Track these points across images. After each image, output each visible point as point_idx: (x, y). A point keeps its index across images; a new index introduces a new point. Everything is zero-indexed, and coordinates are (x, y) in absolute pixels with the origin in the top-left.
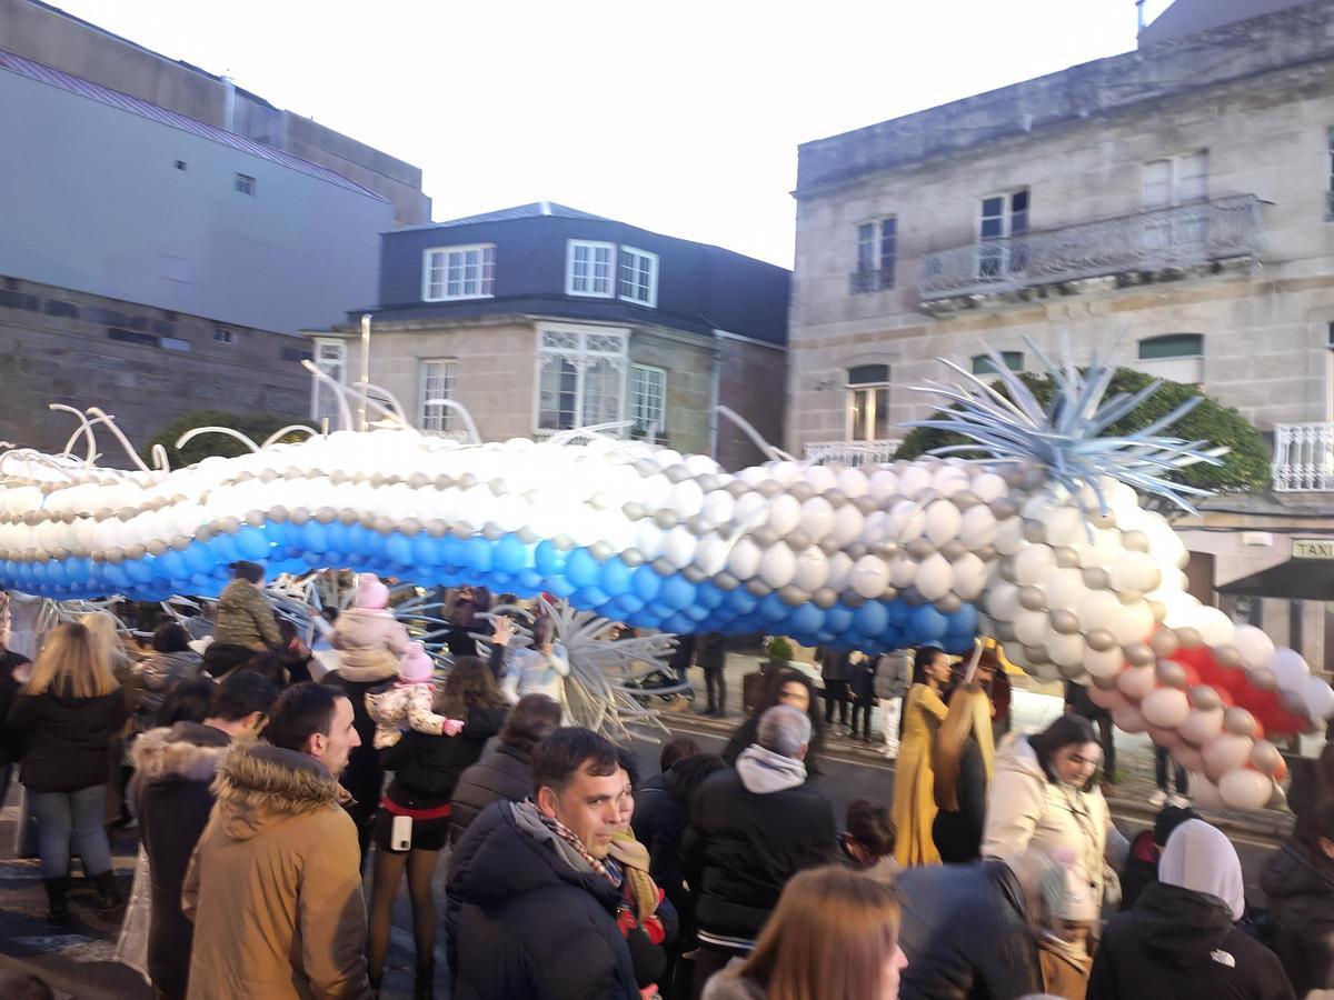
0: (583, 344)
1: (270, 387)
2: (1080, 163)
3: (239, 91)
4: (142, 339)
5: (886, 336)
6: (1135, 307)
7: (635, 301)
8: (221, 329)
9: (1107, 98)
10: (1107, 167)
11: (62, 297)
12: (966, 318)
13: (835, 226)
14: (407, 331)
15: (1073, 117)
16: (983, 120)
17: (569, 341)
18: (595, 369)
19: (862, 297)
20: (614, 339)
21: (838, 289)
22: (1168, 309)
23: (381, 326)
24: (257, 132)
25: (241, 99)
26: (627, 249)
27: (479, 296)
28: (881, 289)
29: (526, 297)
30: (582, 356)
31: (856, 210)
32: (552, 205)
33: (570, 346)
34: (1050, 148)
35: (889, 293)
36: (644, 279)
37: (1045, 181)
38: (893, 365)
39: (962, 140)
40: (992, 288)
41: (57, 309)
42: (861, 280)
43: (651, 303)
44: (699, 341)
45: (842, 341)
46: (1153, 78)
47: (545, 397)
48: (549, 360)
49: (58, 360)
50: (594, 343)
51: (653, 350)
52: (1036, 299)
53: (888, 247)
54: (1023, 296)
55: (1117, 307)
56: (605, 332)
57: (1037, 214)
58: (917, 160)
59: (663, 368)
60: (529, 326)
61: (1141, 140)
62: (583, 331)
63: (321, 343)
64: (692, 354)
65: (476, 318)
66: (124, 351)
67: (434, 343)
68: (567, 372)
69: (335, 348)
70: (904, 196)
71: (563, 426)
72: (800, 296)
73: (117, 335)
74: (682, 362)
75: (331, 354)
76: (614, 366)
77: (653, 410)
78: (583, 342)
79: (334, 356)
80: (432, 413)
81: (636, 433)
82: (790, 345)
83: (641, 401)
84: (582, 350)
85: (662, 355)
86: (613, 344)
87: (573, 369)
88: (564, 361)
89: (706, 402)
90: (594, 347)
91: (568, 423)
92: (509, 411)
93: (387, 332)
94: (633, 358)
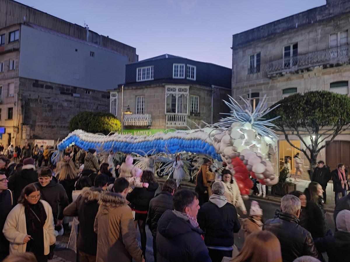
1: (99, 105)
2: (312, 35)
3: (89, 31)
4: (69, 94)
5: (257, 85)
6: (329, 74)
7: (190, 78)
8: (88, 91)
9: (318, 18)
10: (319, 36)
11: (49, 84)
12: (280, 79)
13: (243, 56)
14: (132, 89)
15: (309, 23)
16: (284, 25)
17: (174, 90)
18: (181, 96)
19: (251, 75)
21: (245, 73)
22: (338, 74)
23: (126, 88)
24: (95, 41)
25: (90, 33)
26: (188, 65)
27: (150, 79)
28: (256, 72)
29: (162, 79)
30: (177, 94)
31: (250, 52)
32: (168, 55)
33: (174, 91)
34: (303, 32)
35: (259, 73)
36: (193, 73)
37: (302, 40)
38: (260, 93)
39: (278, 31)
40: (288, 70)
41: (48, 87)
42: (251, 70)
43: (195, 79)
44: (208, 88)
45: (246, 87)
46: (331, 11)
47: (168, 105)
48: (169, 95)
49: (49, 100)
50: (180, 90)
51: (196, 91)
52: (300, 73)
53: (258, 61)
54: (297, 72)
55: (324, 74)
56: (183, 87)
57: (300, 50)
58: (266, 37)
59: (198, 96)
60: (164, 87)
61: (328, 28)
62: (177, 87)
63: (111, 93)
64: (206, 92)
65: (150, 85)
66: (64, 97)
67: (139, 92)
69: (115, 94)
70: (262, 47)
71: (172, 112)
72: (234, 75)
73: (62, 93)
74: (203, 94)
75: (114, 96)
76: (185, 96)
77: (196, 107)
78: (177, 90)
79: (115, 96)
80: (139, 109)
81: (192, 113)
82: (232, 89)
83: (193, 105)
84: (177, 92)
85: (198, 92)
86: (185, 90)
87: (175, 97)
88: (173, 95)
89: (210, 104)
90: (180, 91)
91: (174, 111)
92: (159, 108)
93: (127, 89)
94: (190, 94)
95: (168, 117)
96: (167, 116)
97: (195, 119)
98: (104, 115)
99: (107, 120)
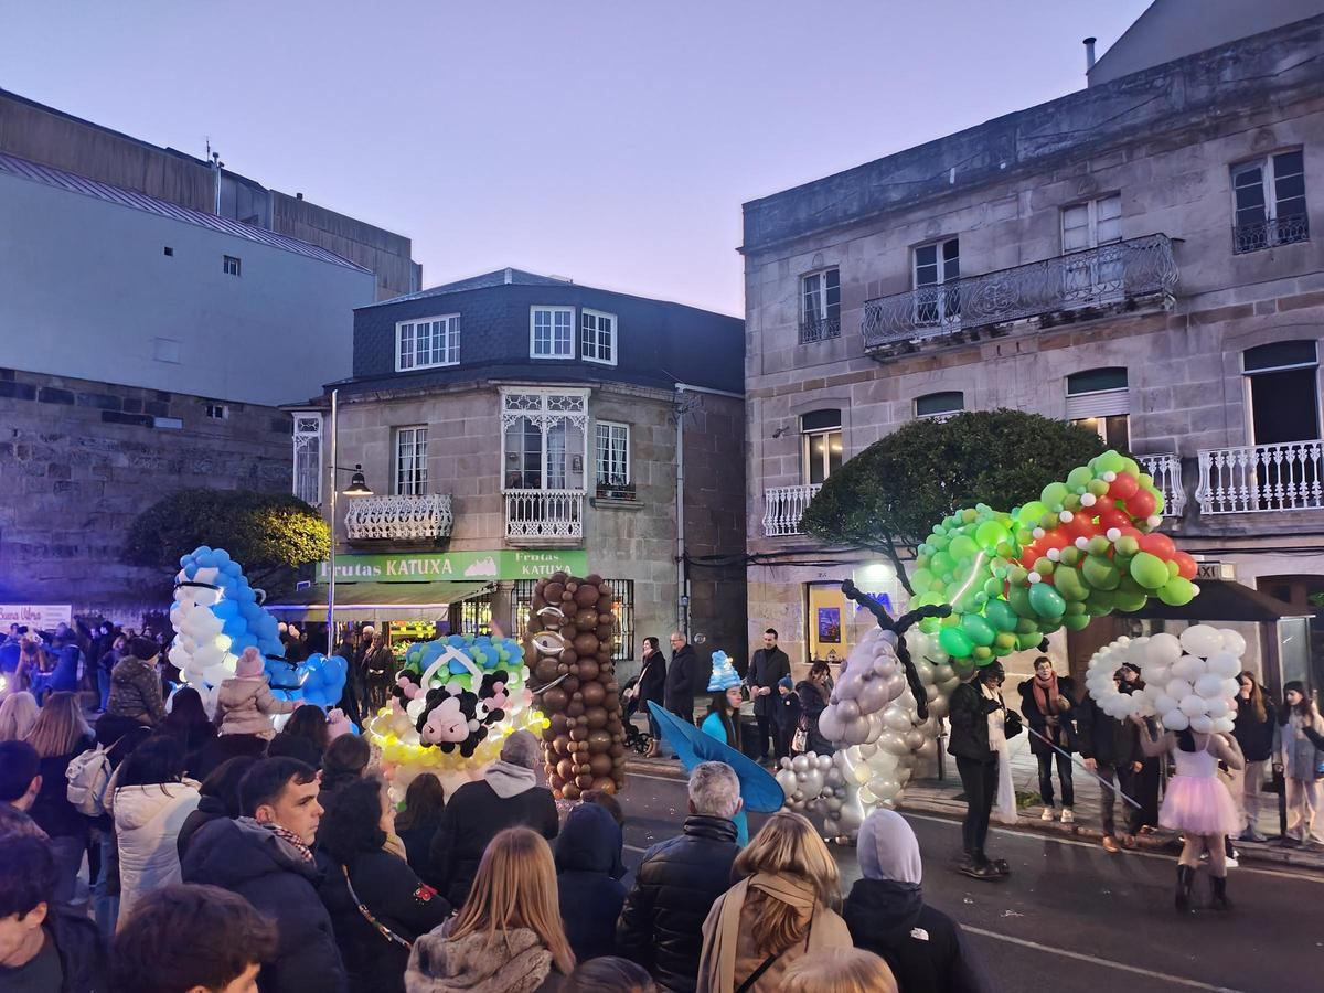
0: (544, 405)
1: (260, 458)
2: (1003, 212)
3: (227, 175)
4: (136, 420)
5: (834, 382)
6: (1063, 345)
7: (596, 360)
8: (211, 406)
9: (1024, 151)
10: (1028, 213)
11: (58, 384)
12: (909, 362)
13: (782, 279)
14: (379, 401)
15: (993, 169)
16: (911, 174)
17: (534, 403)
18: (560, 427)
19: (812, 346)
20: (575, 399)
21: (789, 339)
22: (1092, 345)
23: (356, 397)
24: (246, 214)
25: (228, 183)
26: (585, 311)
27: (447, 363)
28: (828, 337)
29: (490, 363)
30: (545, 416)
31: (803, 263)
32: (514, 272)
33: (533, 407)
34: (975, 199)
35: (837, 340)
36: (605, 339)
37: (972, 229)
38: (845, 410)
39: (895, 196)
40: (929, 334)
41: (51, 396)
42: (809, 330)
43: (613, 361)
44: (662, 395)
45: (795, 389)
46: (1065, 128)
47: (511, 458)
48: (513, 422)
49: (54, 445)
50: (555, 404)
51: (616, 406)
52: (969, 342)
53: (833, 296)
54: (957, 338)
55: (1045, 345)
56: (566, 393)
57: (968, 261)
58: (853, 216)
59: (625, 423)
60: (495, 392)
61: (1059, 190)
62: (544, 393)
63: (298, 417)
64: (655, 409)
65: (445, 386)
66: (118, 433)
67: (405, 413)
68: (533, 432)
69: (312, 421)
70: (845, 248)
71: (528, 484)
72: (753, 347)
73: (110, 417)
74: (644, 417)
75: (309, 426)
76: (576, 424)
77: (619, 462)
78: (544, 403)
79: (313, 429)
80: (406, 478)
81: (602, 488)
82: (747, 395)
83: (606, 457)
84: (545, 411)
85: (625, 410)
86: (574, 403)
87: (537, 429)
88: (528, 422)
89: (671, 454)
90: (556, 408)
91: (534, 481)
92: (478, 473)
93: (360, 403)
94: (596, 416)
95: (513, 502)
96: (508, 501)
97: (617, 509)
98: (264, 504)
99: (276, 523)
